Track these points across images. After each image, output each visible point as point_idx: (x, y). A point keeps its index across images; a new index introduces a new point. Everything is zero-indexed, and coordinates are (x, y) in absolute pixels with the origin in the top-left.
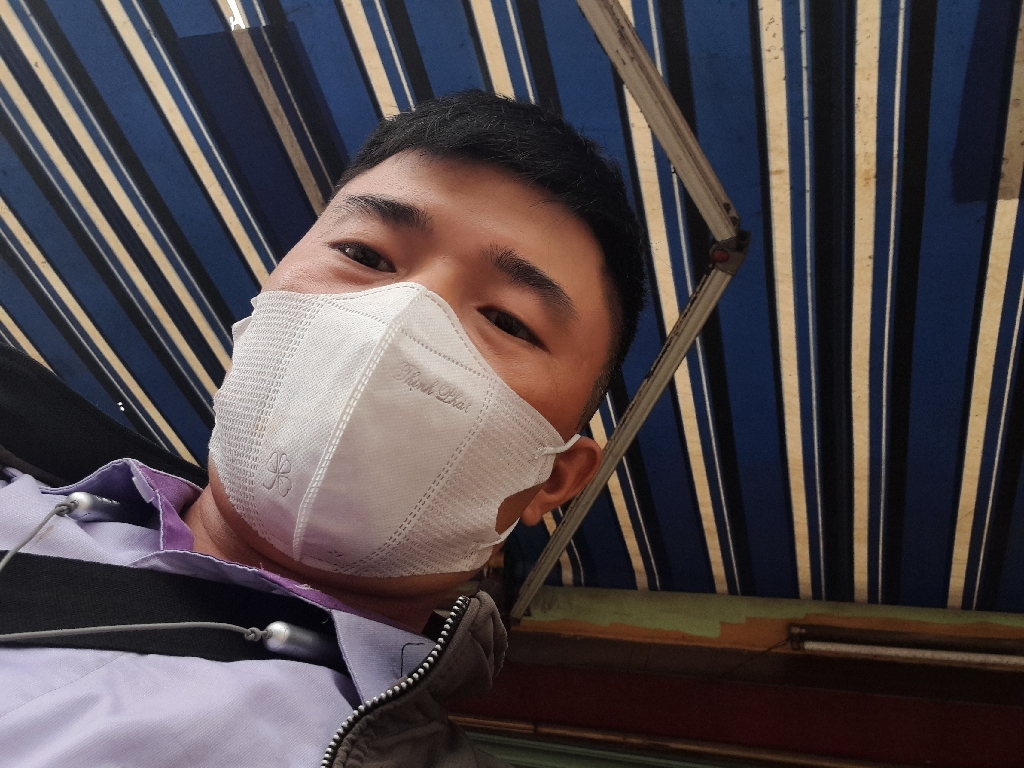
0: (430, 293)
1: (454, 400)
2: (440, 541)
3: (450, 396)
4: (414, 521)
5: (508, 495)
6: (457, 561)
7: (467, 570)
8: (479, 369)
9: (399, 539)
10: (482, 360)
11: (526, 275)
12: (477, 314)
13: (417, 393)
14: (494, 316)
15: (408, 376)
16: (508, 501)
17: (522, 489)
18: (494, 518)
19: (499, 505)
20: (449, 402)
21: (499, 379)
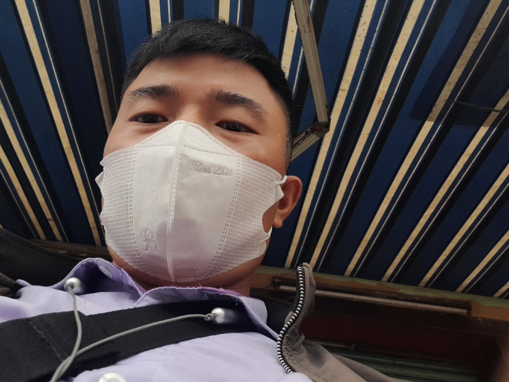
0: (190, 123)
1: (223, 172)
2: (240, 246)
3: (220, 170)
4: (225, 240)
5: (264, 211)
6: (251, 253)
7: (258, 256)
8: (229, 153)
9: (221, 251)
10: (228, 148)
11: (233, 100)
12: (217, 127)
13: (204, 174)
14: (225, 125)
15: (196, 167)
16: (265, 214)
17: (270, 206)
18: (262, 225)
19: (262, 218)
20: (221, 174)
21: (240, 155)
